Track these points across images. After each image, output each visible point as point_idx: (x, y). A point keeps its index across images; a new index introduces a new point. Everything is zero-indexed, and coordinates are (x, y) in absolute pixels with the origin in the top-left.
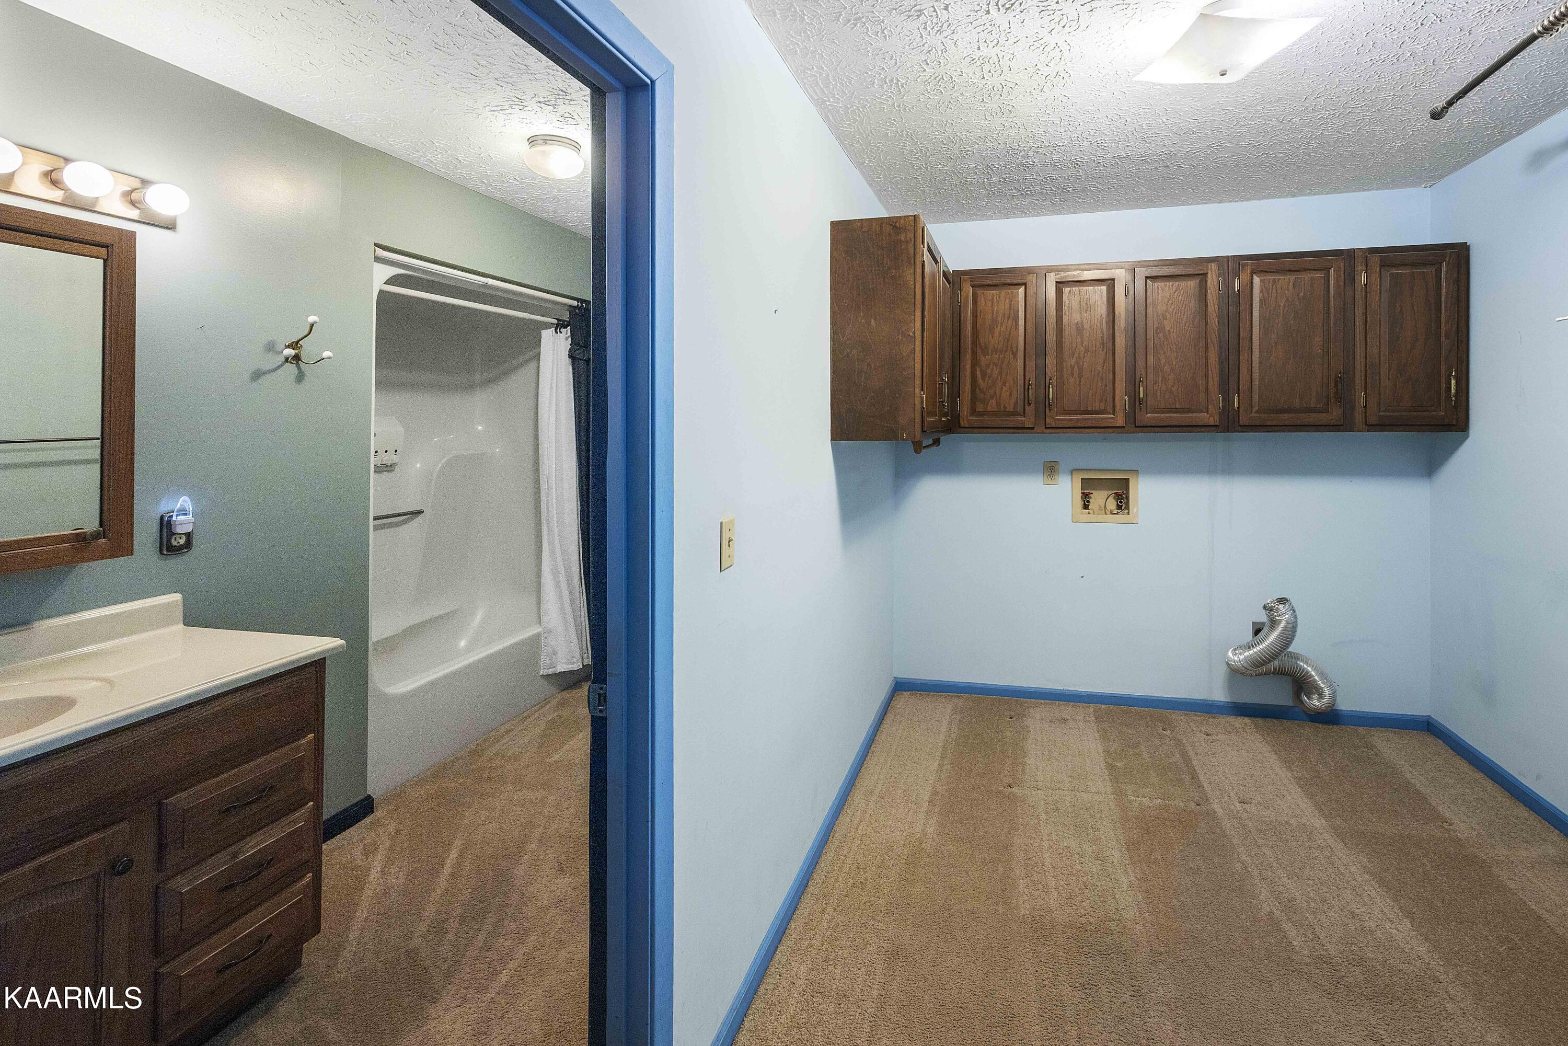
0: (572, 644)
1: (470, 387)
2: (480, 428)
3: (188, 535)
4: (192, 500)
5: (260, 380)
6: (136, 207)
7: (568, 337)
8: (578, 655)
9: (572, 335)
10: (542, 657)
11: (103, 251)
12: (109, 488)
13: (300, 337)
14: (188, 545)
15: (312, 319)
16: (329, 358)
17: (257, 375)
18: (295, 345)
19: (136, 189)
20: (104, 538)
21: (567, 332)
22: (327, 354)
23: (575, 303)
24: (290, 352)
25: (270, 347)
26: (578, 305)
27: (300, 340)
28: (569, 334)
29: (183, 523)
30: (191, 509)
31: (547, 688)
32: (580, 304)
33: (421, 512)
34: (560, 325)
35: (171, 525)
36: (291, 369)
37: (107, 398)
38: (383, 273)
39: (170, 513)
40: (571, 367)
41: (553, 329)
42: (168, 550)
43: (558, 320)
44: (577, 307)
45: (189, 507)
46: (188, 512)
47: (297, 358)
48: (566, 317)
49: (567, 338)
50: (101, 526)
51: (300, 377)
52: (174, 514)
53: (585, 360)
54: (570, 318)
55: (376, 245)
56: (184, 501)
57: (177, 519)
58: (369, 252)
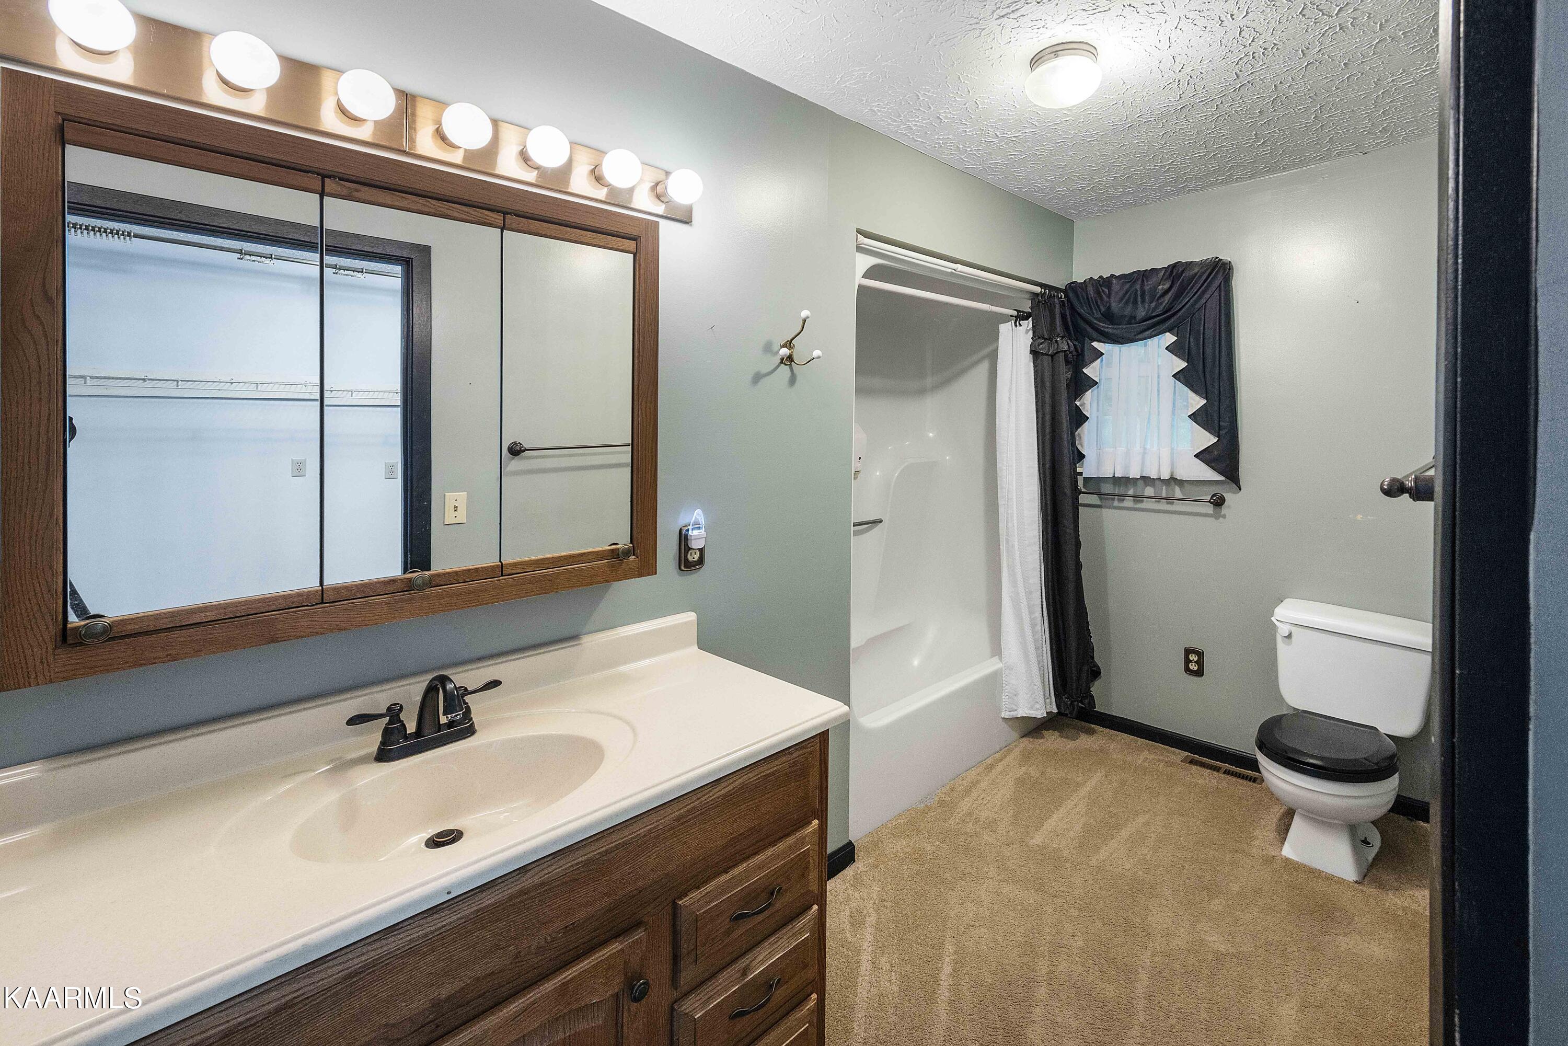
0: (1035, 687)
1: (921, 392)
2: (931, 434)
3: (701, 550)
4: (703, 511)
5: (760, 383)
6: (659, 199)
7: (1029, 330)
8: (1041, 700)
9: (1033, 326)
10: (1003, 697)
11: (632, 244)
12: (637, 501)
13: (793, 336)
14: (701, 561)
15: (805, 313)
16: (819, 357)
17: (757, 378)
18: (789, 344)
19: (660, 182)
20: (634, 555)
21: (1028, 324)
22: (817, 353)
23: (1038, 289)
24: (785, 351)
25: (768, 348)
26: (1041, 291)
27: (793, 339)
28: (1031, 326)
29: (698, 539)
30: (703, 523)
31: (1012, 735)
32: (1043, 290)
33: (880, 521)
34: (1021, 317)
35: (687, 539)
36: (784, 370)
37: (636, 403)
38: (864, 262)
39: (687, 526)
40: (1032, 365)
41: (1013, 322)
42: (685, 567)
43: (1018, 311)
44: (1042, 295)
45: (702, 520)
46: (701, 526)
47: (790, 358)
48: (1027, 307)
49: (1027, 331)
50: (631, 542)
51: (793, 380)
52: (690, 528)
53: (1050, 355)
54: (1032, 308)
55: (859, 231)
56: (698, 515)
57: (693, 533)
58: (852, 239)
